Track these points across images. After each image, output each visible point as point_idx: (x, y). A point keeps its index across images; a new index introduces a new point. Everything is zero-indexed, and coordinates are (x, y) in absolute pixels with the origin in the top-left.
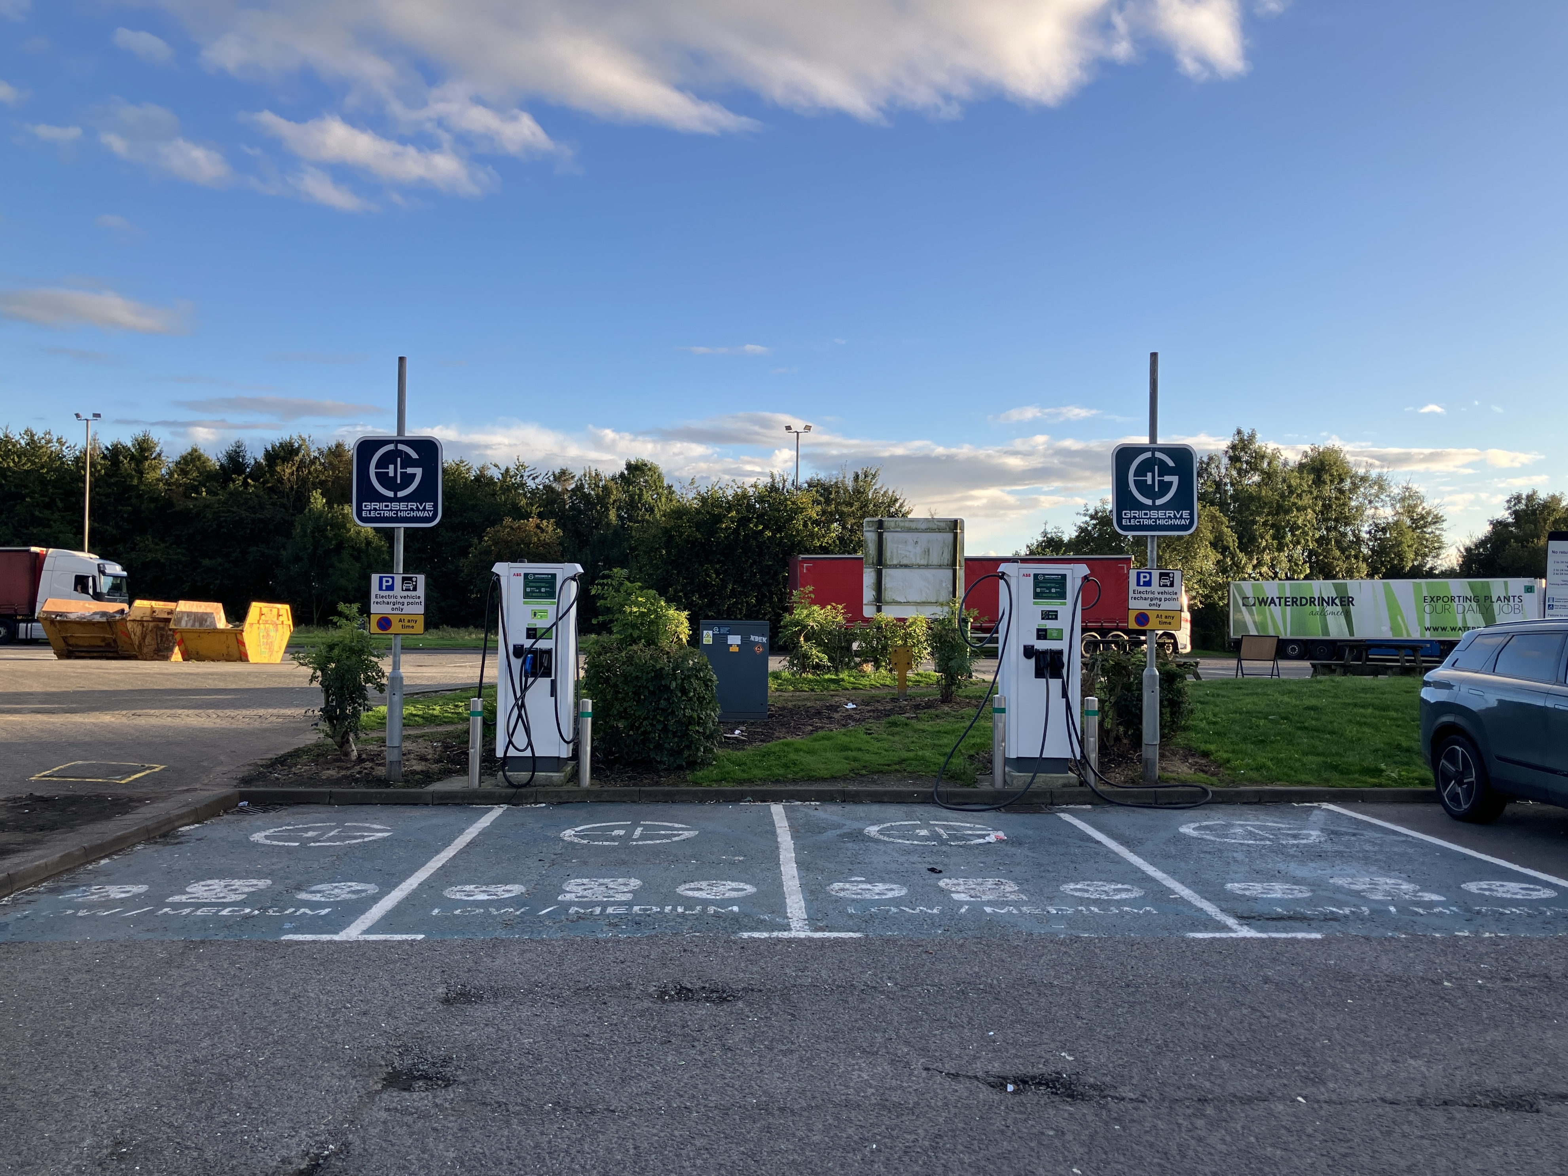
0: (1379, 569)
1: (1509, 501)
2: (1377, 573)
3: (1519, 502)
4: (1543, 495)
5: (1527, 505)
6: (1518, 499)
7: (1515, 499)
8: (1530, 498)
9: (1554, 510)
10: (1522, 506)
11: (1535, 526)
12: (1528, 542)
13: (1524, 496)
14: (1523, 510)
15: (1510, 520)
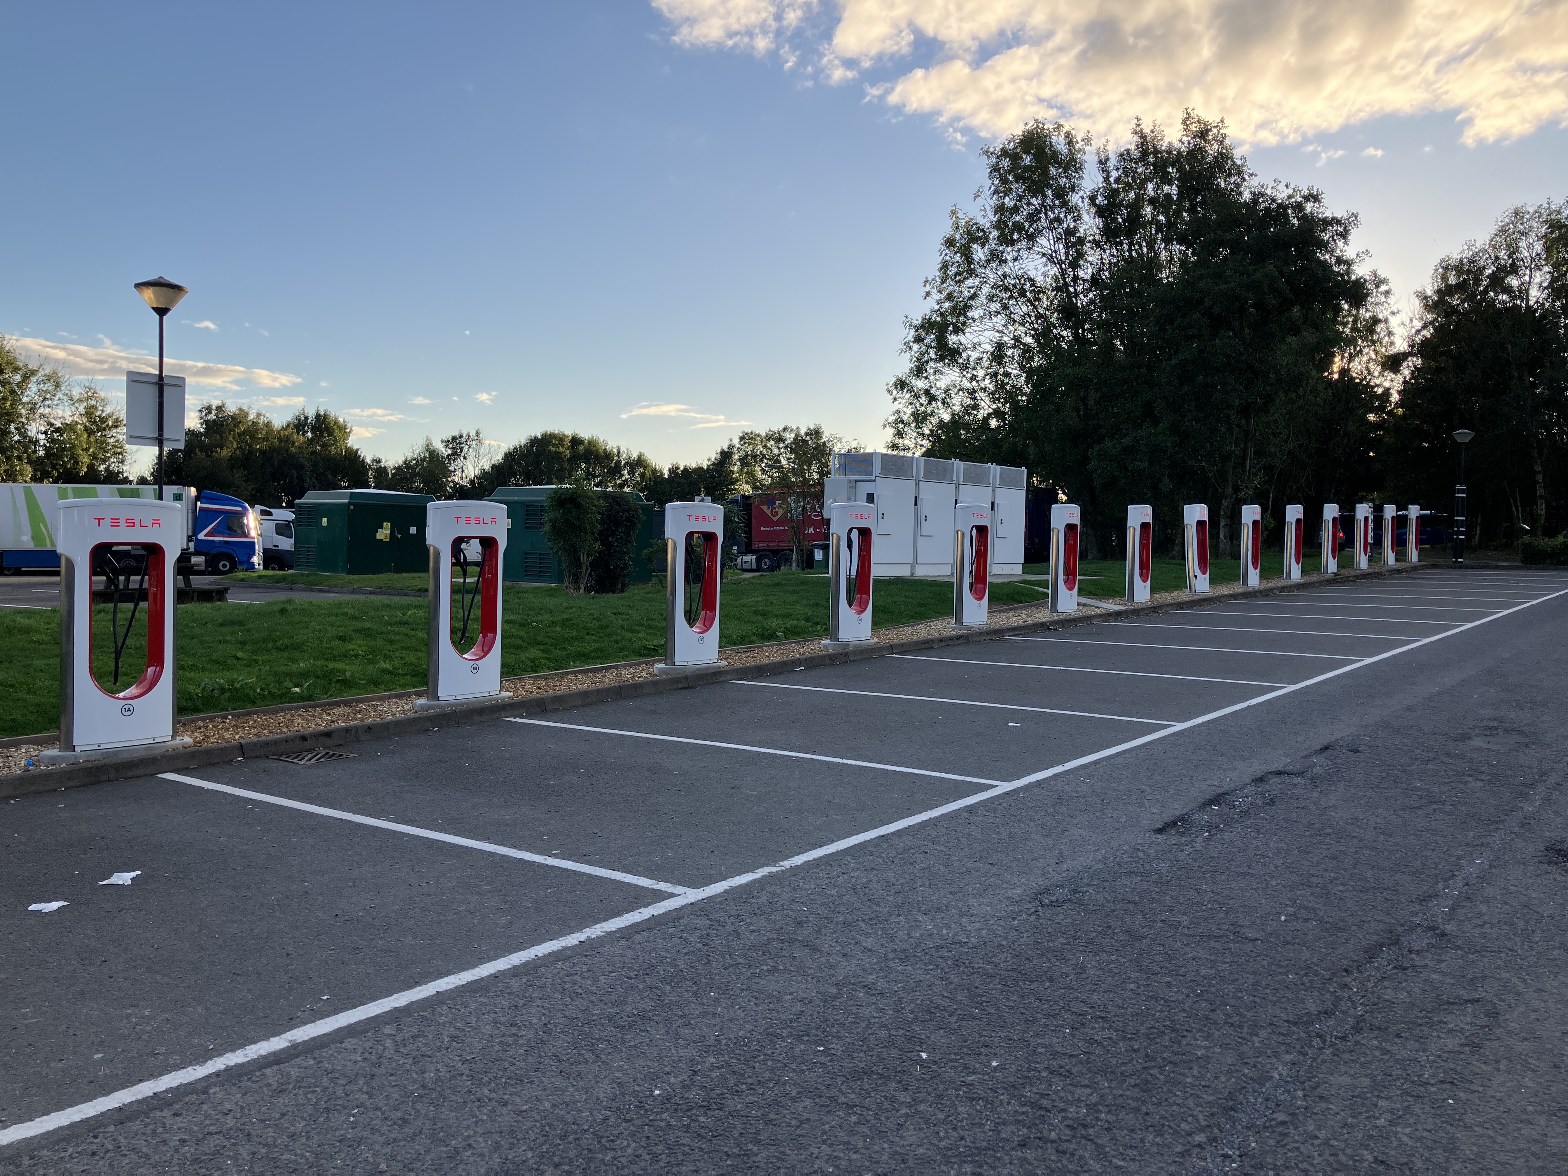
0: (50, 472)
1: (201, 411)
2: (48, 477)
3: (210, 412)
4: (232, 408)
5: (216, 415)
6: (209, 409)
7: (207, 409)
8: (220, 408)
9: (240, 422)
10: (212, 417)
11: (221, 436)
12: (212, 452)
13: (214, 407)
14: (214, 420)
15: (202, 430)
